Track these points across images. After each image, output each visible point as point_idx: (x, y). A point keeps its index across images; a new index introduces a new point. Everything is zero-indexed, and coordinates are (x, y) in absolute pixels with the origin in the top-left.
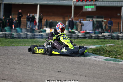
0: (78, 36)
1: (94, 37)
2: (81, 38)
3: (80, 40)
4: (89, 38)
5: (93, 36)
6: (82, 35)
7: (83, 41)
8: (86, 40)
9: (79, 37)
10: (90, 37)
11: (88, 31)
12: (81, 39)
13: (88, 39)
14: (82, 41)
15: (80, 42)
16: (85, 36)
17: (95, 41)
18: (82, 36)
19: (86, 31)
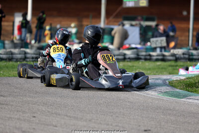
0: (125, 55)
1: (155, 58)
2: (130, 59)
3: (130, 64)
4: (146, 59)
5: (154, 56)
6: (132, 54)
7: (135, 65)
8: (140, 63)
9: (127, 57)
10: (148, 57)
11: (133, 46)
12: (130, 61)
13: (143, 61)
14: (133, 66)
15: (131, 67)
16: (138, 55)
17: (159, 65)
18: (133, 56)
19: (130, 45)
